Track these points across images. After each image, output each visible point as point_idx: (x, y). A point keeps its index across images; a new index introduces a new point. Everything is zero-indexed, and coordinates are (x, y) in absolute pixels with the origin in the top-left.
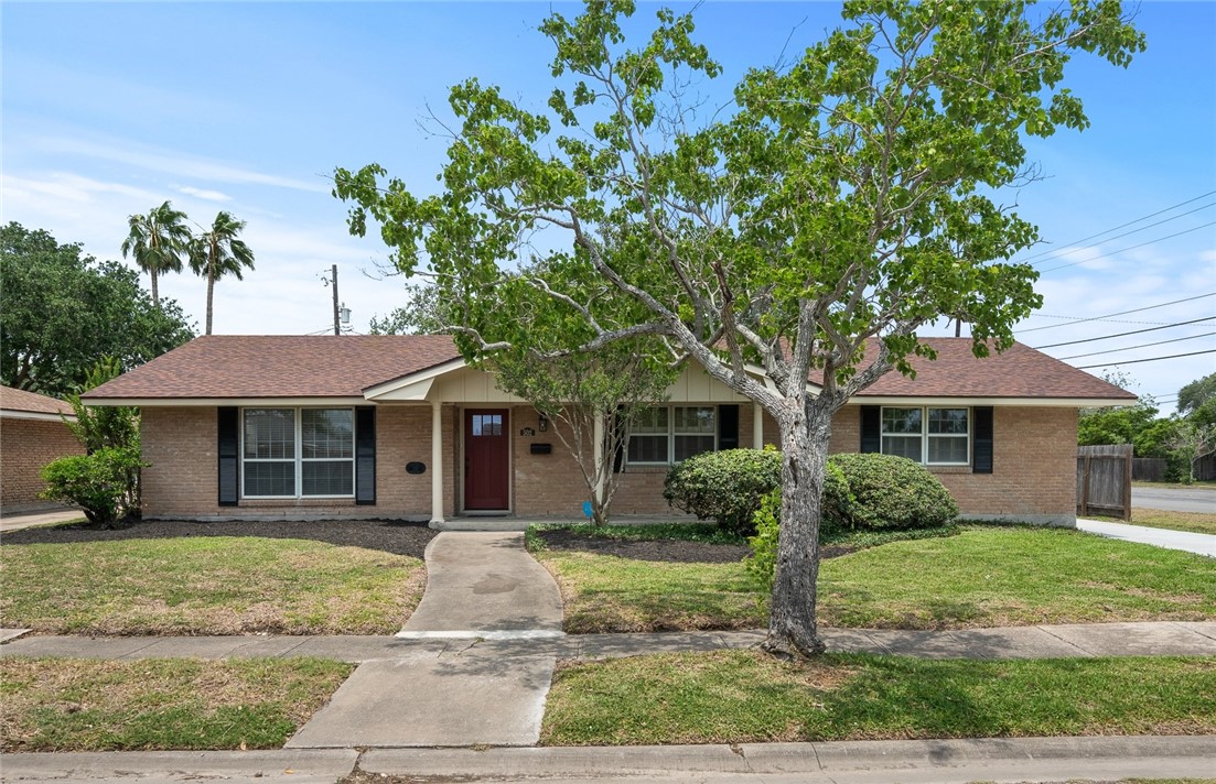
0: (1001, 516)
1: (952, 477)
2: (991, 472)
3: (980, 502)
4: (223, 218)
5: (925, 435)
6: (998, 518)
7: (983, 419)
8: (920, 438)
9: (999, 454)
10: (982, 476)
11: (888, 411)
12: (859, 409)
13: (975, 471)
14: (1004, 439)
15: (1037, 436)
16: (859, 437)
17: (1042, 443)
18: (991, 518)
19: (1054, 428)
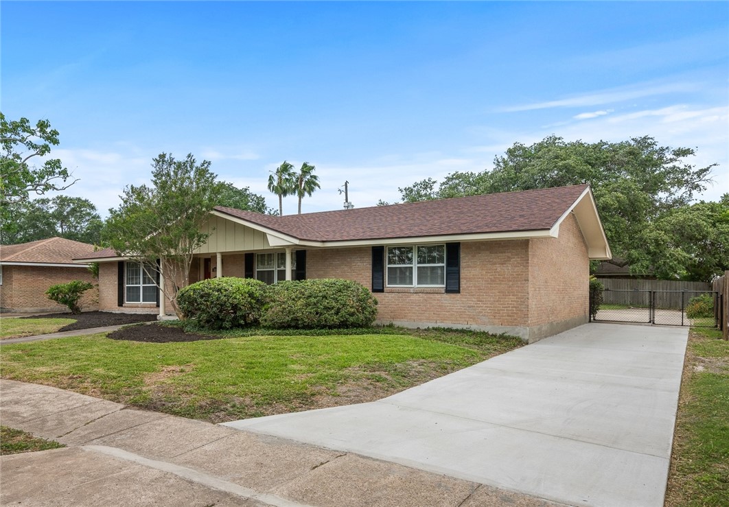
0: (468, 326)
1: (431, 296)
2: (458, 291)
3: (452, 315)
4: (305, 165)
5: (415, 266)
6: (465, 327)
7: (453, 251)
8: (412, 268)
9: (465, 279)
10: (453, 295)
11: (392, 249)
12: (371, 249)
13: (448, 291)
14: (469, 267)
15: (495, 264)
16: (371, 268)
17: (499, 269)
18: (460, 327)
19: (509, 257)
